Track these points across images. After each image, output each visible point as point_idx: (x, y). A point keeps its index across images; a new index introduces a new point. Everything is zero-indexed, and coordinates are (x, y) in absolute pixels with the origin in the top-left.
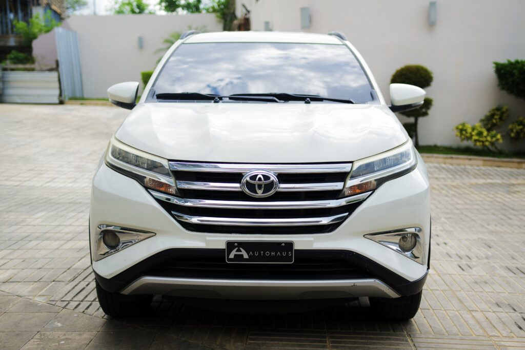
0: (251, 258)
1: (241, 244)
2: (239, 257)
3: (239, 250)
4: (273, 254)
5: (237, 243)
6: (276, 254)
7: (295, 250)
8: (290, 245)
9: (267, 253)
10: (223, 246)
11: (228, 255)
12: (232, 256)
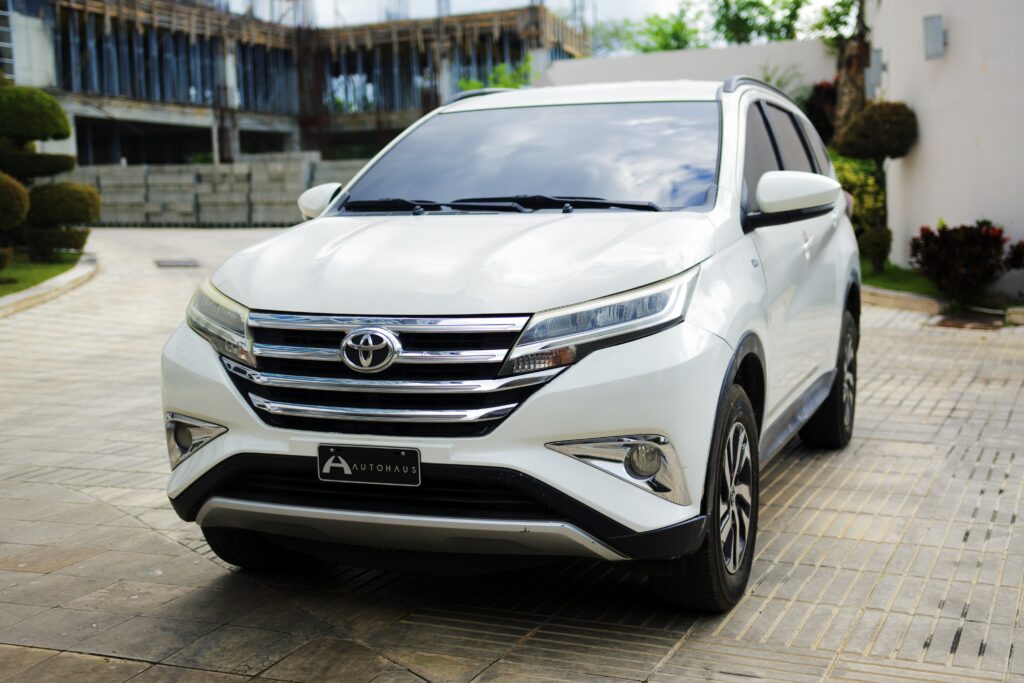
0: (356, 475)
1: (341, 451)
2: (337, 472)
3: (336, 461)
4: (388, 468)
5: (333, 447)
6: (393, 468)
7: (422, 464)
8: (413, 454)
9: (380, 468)
10: (314, 453)
11: (322, 468)
12: (326, 469)
